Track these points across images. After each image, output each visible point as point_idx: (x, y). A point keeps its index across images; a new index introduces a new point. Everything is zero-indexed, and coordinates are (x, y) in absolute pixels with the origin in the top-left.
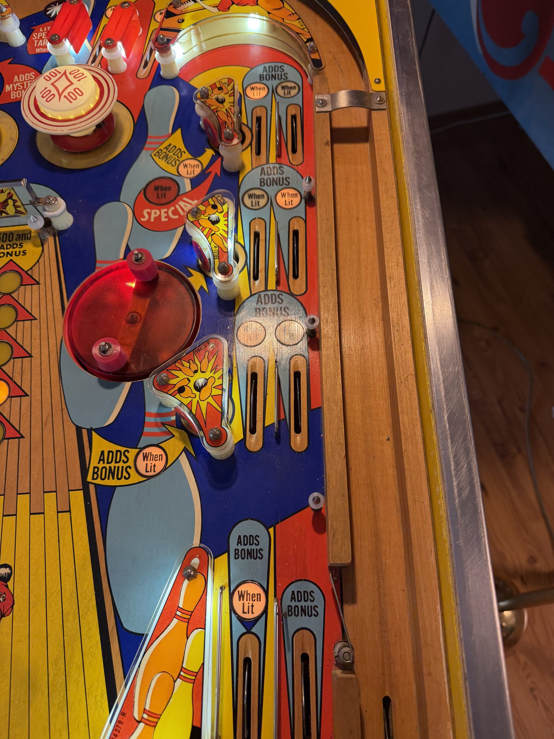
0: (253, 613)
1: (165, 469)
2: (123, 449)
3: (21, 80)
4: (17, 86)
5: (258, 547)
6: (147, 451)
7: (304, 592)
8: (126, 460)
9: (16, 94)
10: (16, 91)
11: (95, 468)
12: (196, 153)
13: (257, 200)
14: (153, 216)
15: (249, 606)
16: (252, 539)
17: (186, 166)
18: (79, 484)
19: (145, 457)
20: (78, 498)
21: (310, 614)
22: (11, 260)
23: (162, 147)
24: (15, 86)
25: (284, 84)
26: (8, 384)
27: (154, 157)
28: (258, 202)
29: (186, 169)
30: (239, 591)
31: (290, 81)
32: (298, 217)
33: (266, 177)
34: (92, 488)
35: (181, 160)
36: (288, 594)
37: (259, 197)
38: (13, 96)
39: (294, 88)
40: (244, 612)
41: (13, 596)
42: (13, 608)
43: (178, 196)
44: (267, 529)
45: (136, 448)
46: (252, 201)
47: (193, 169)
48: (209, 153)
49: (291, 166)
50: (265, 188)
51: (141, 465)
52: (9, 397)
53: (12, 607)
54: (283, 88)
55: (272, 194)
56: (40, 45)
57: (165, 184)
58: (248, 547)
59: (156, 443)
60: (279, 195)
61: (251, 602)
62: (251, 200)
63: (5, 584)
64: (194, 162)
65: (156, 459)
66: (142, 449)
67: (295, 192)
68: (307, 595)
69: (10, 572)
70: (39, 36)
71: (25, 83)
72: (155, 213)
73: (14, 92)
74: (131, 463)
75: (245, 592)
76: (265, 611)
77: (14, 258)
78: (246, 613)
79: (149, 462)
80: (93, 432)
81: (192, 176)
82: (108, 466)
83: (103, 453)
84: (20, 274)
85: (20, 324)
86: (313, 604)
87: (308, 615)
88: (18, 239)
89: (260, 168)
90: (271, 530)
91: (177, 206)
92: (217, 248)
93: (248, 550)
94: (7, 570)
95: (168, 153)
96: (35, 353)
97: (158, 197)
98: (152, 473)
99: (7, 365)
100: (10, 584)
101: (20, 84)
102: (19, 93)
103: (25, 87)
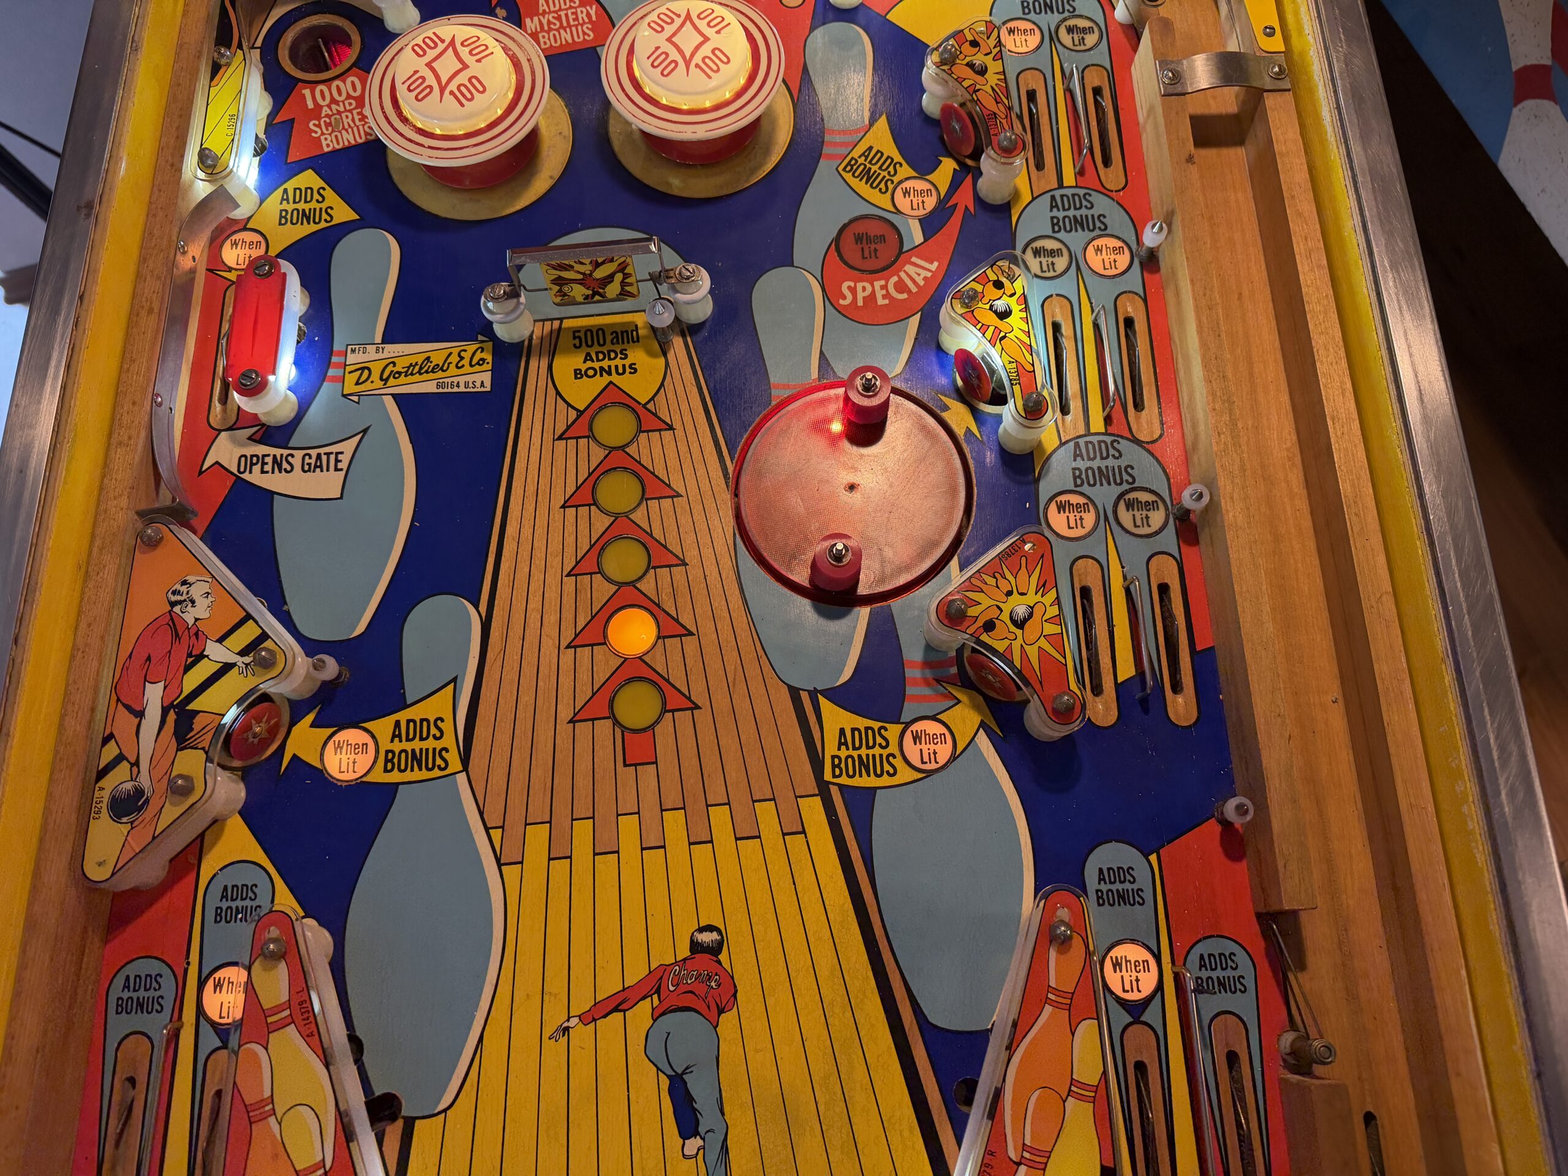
0: (1139, 991)
1: (955, 759)
2: (876, 725)
3: (552, 9)
4: (548, 20)
5: (1135, 887)
6: (917, 727)
7: (1220, 955)
8: (884, 744)
9: (549, 39)
10: (549, 33)
11: (833, 757)
12: (924, 167)
13: (1050, 259)
14: (861, 295)
15: (1131, 981)
16: (1123, 873)
17: (906, 193)
18: (812, 786)
19: (916, 738)
20: (813, 810)
21: (1233, 989)
22: (611, 382)
23: (856, 153)
24: (545, 22)
25: (1071, 22)
26: (652, 614)
27: (843, 173)
28: (1053, 264)
29: (908, 200)
30: (1111, 958)
31: (1080, 16)
32: (1130, 292)
33: (1061, 214)
34: (835, 792)
35: (896, 179)
36: (1194, 957)
37: (1052, 253)
38: (545, 44)
39: (1090, 30)
40: (1124, 991)
41: (732, 978)
42: (736, 998)
43: (900, 254)
44: (1146, 856)
45: (898, 722)
46: (1041, 262)
47: (920, 199)
48: (948, 166)
49: (1105, 192)
50: (1062, 235)
51: (912, 751)
52: (659, 637)
53: (735, 995)
54: (1070, 30)
55: (1076, 248)
57: (874, 229)
58: (1118, 886)
59: (930, 714)
60: (1091, 250)
61: (1134, 974)
62: (1038, 259)
63: (715, 959)
64: (920, 185)
65: (935, 741)
66: (908, 725)
67: (1119, 244)
68: (1225, 960)
69: (719, 938)
71: (562, 13)
72: (864, 289)
73: (545, 35)
74: (893, 748)
75: (1121, 958)
76: (1160, 987)
77: (614, 378)
78: (1128, 991)
79: (924, 747)
80: (819, 696)
81: (922, 212)
82: (855, 754)
83: (842, 731)
84: (634, 411)
85: (653, 504)
86: (1237, 974)
87: (1231, 991)
88: (615, 341)
89: (1048, 196)
90: (1153, 858)
91: (902, 274)
92: (1014, 365)
93: (1118, 891)
94: (714, 936)
95: (868, 166)
96: (691, 556)
97: (863, 258)
98: (933, 766)
99: (645, 580)
100: (723, 957)
101: (553, 17)
102: (554, 35)
103: (565, 24)
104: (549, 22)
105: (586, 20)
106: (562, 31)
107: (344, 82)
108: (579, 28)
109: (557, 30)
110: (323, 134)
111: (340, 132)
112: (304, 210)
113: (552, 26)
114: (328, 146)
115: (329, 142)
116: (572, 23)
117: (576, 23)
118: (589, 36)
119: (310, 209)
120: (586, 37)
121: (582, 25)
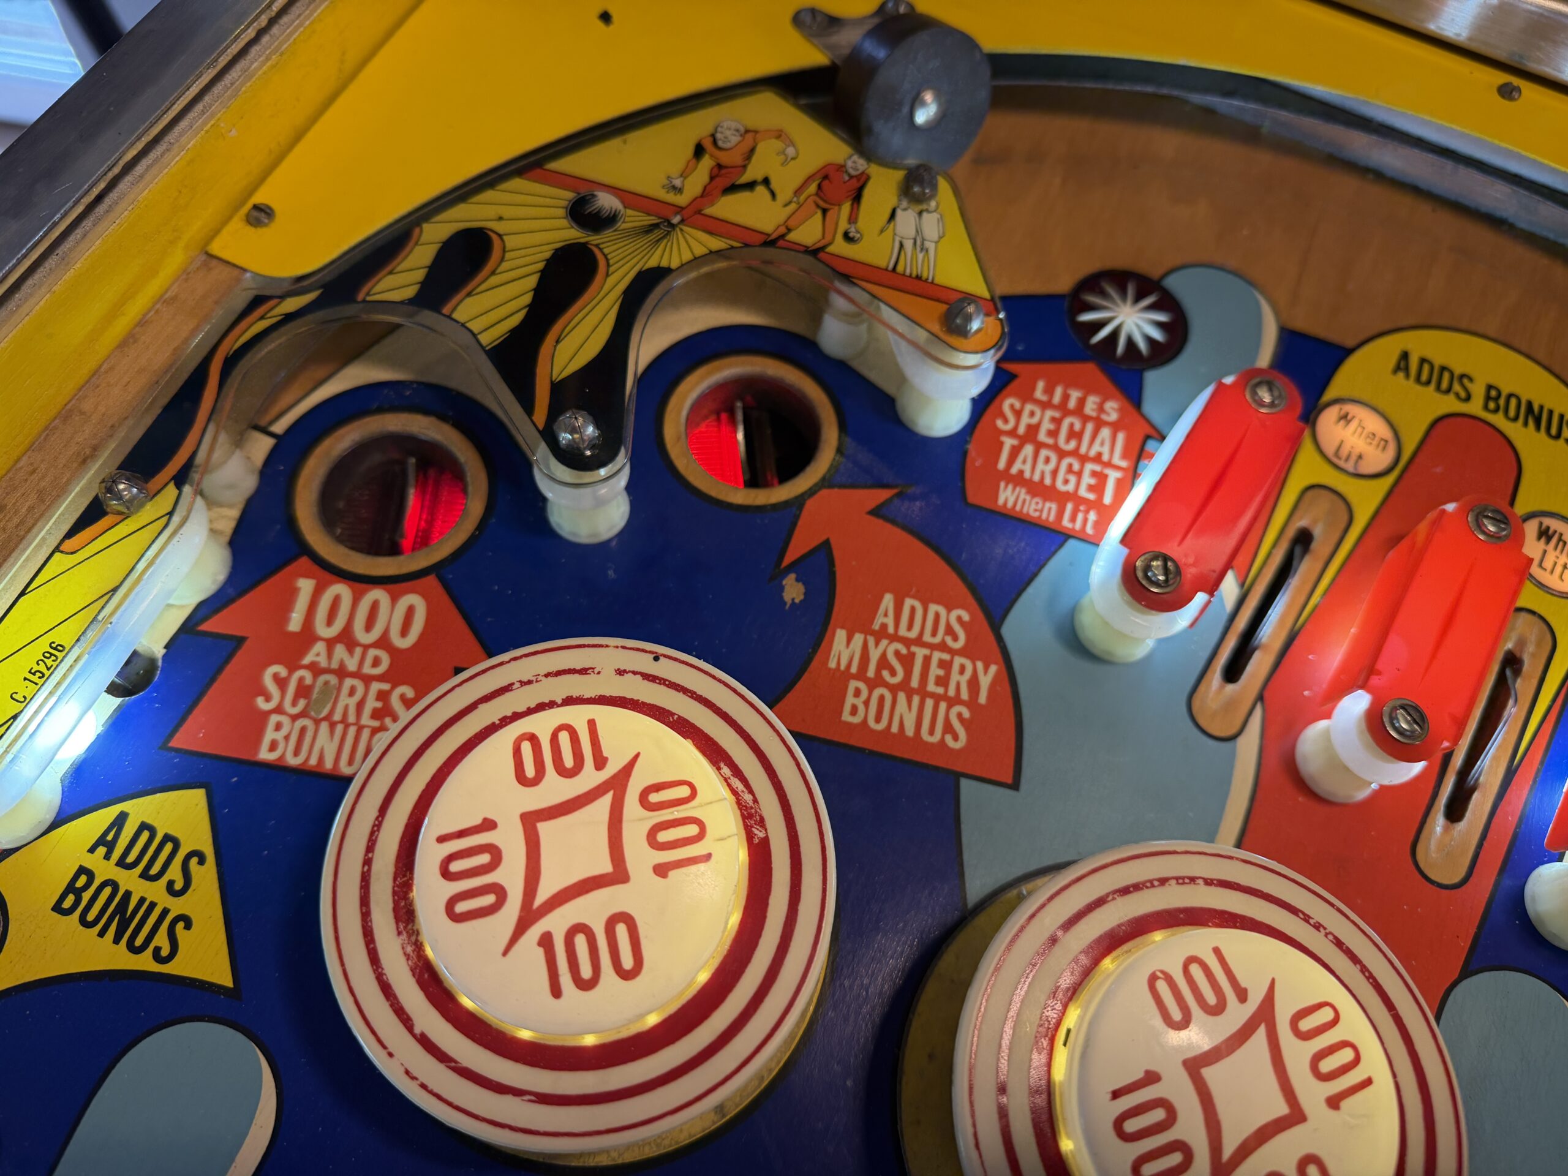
3: (903, 632)
4: (884, 656)
9: (867, 703)
10: (872, 684)
24: (875, 655)
38: (854, 711)
56: (1021, 472)
70: (1025, 420)
71: (920, 652)
73: (862, 685)
101: (897, 653)
102: (882, 699)
103: (915, 683)
104: (883, 662)
105: (965, 695)
106: (902, 697)
107: (394, 599)
108: (943, 706)
109: (894, 689)
110: (279, 710)
111: (317, 722)
112: (128, 895)
113: (886, 674)
114: (273, 746)
115: (279, 736)
116: (931, 687)
117: (940, 690)
118: (956, 738)
119: (142, 900)
120: (949, 739)
121: (953, 702)
